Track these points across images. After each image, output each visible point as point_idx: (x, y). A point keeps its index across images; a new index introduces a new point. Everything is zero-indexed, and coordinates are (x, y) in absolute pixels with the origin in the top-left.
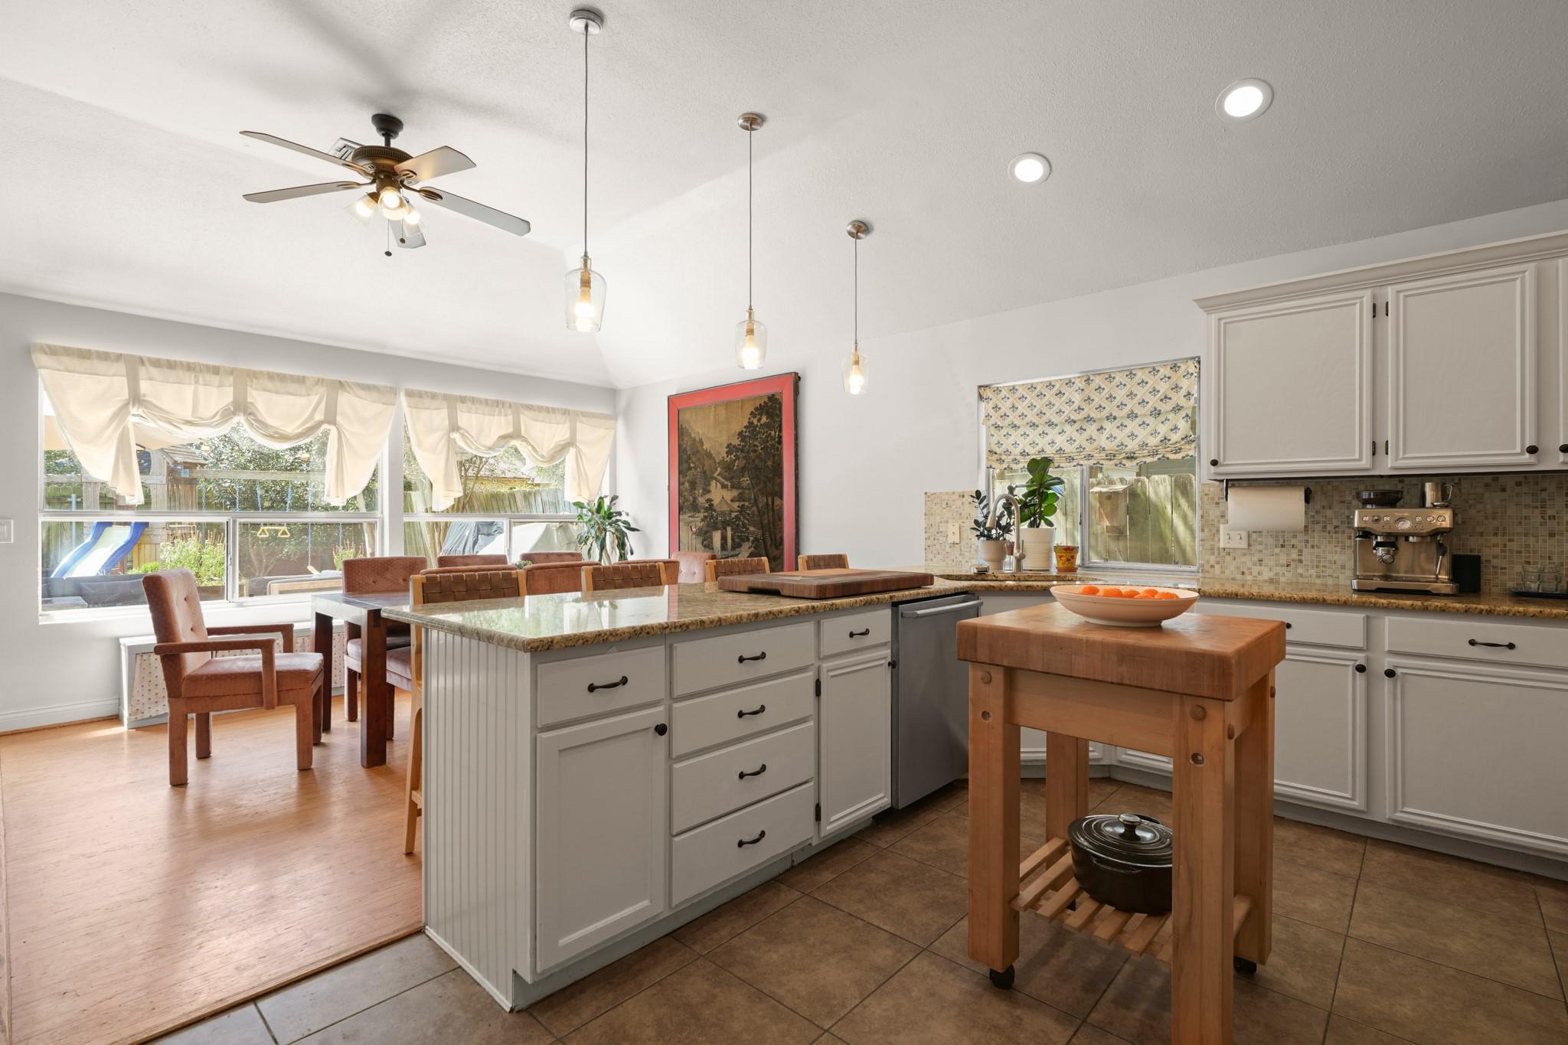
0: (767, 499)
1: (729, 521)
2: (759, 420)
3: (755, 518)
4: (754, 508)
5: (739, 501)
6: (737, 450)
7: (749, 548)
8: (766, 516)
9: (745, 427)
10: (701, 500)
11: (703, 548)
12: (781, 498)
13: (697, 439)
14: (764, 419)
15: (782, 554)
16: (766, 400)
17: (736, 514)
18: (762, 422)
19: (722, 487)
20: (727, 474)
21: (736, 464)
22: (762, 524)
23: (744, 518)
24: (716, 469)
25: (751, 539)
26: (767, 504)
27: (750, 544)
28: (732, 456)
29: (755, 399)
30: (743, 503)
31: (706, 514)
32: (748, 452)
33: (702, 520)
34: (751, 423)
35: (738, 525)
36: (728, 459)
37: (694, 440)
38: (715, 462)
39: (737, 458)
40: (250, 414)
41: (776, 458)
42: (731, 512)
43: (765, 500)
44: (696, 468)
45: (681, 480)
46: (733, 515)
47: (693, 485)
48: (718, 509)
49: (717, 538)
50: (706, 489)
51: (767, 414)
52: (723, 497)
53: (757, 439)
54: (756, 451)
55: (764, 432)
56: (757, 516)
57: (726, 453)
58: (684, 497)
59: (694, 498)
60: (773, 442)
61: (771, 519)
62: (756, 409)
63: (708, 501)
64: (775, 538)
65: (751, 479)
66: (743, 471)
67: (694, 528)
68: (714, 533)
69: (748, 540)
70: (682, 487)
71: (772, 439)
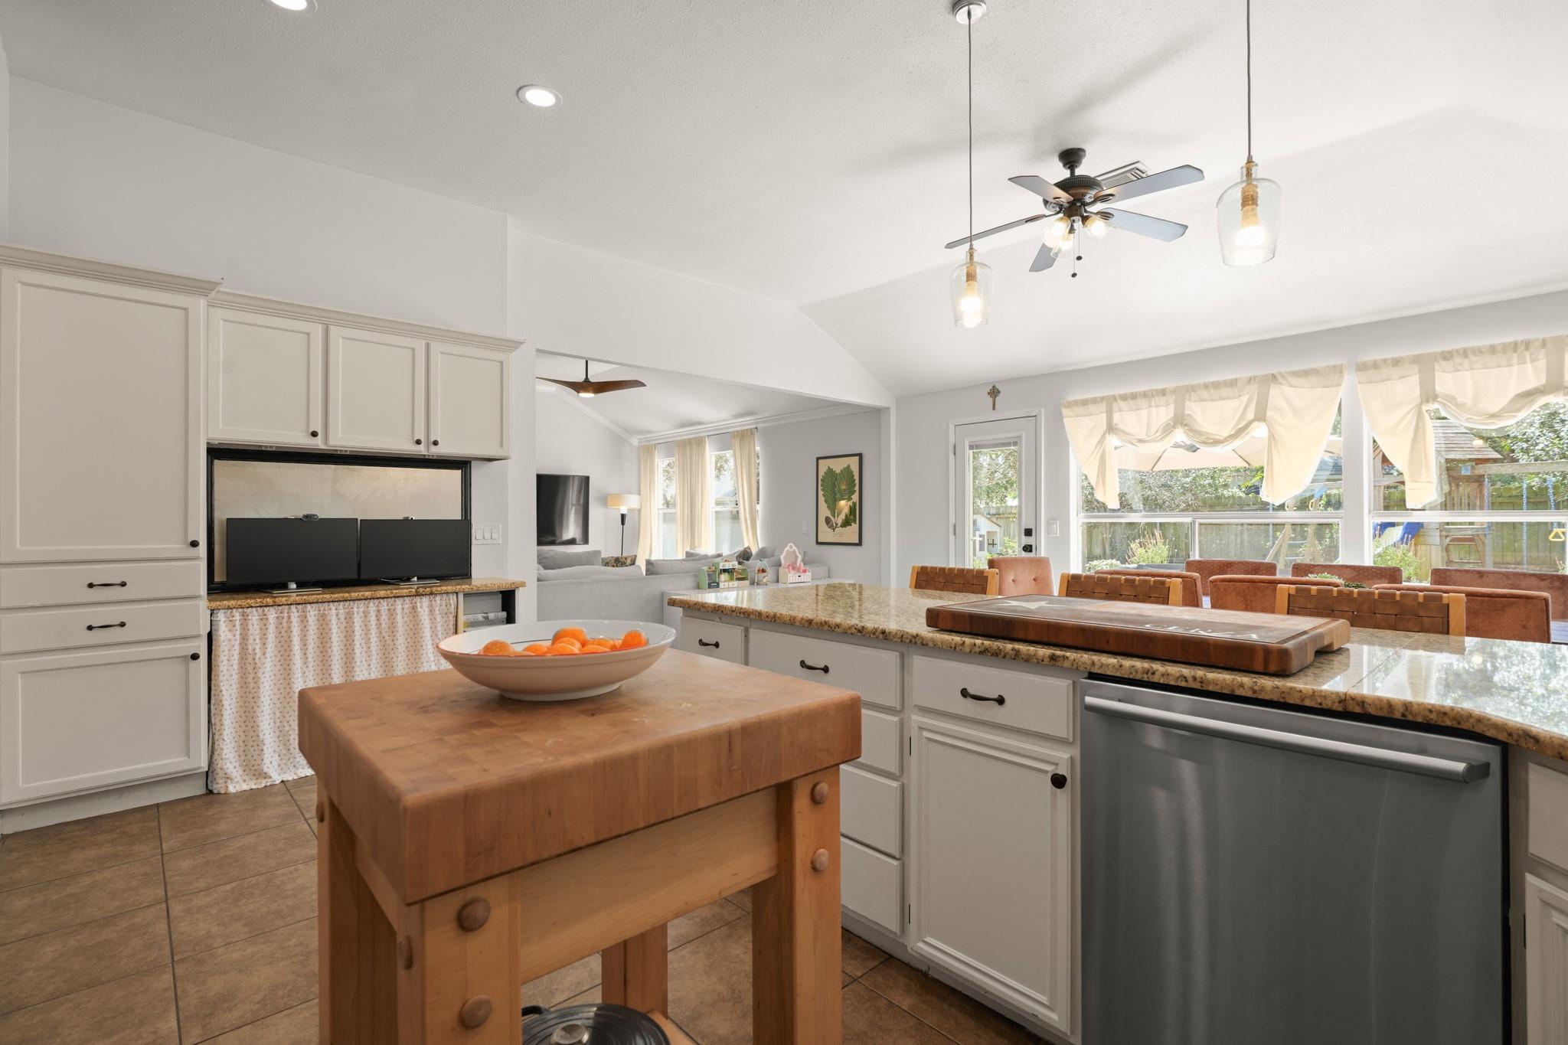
40: (1185, 425)
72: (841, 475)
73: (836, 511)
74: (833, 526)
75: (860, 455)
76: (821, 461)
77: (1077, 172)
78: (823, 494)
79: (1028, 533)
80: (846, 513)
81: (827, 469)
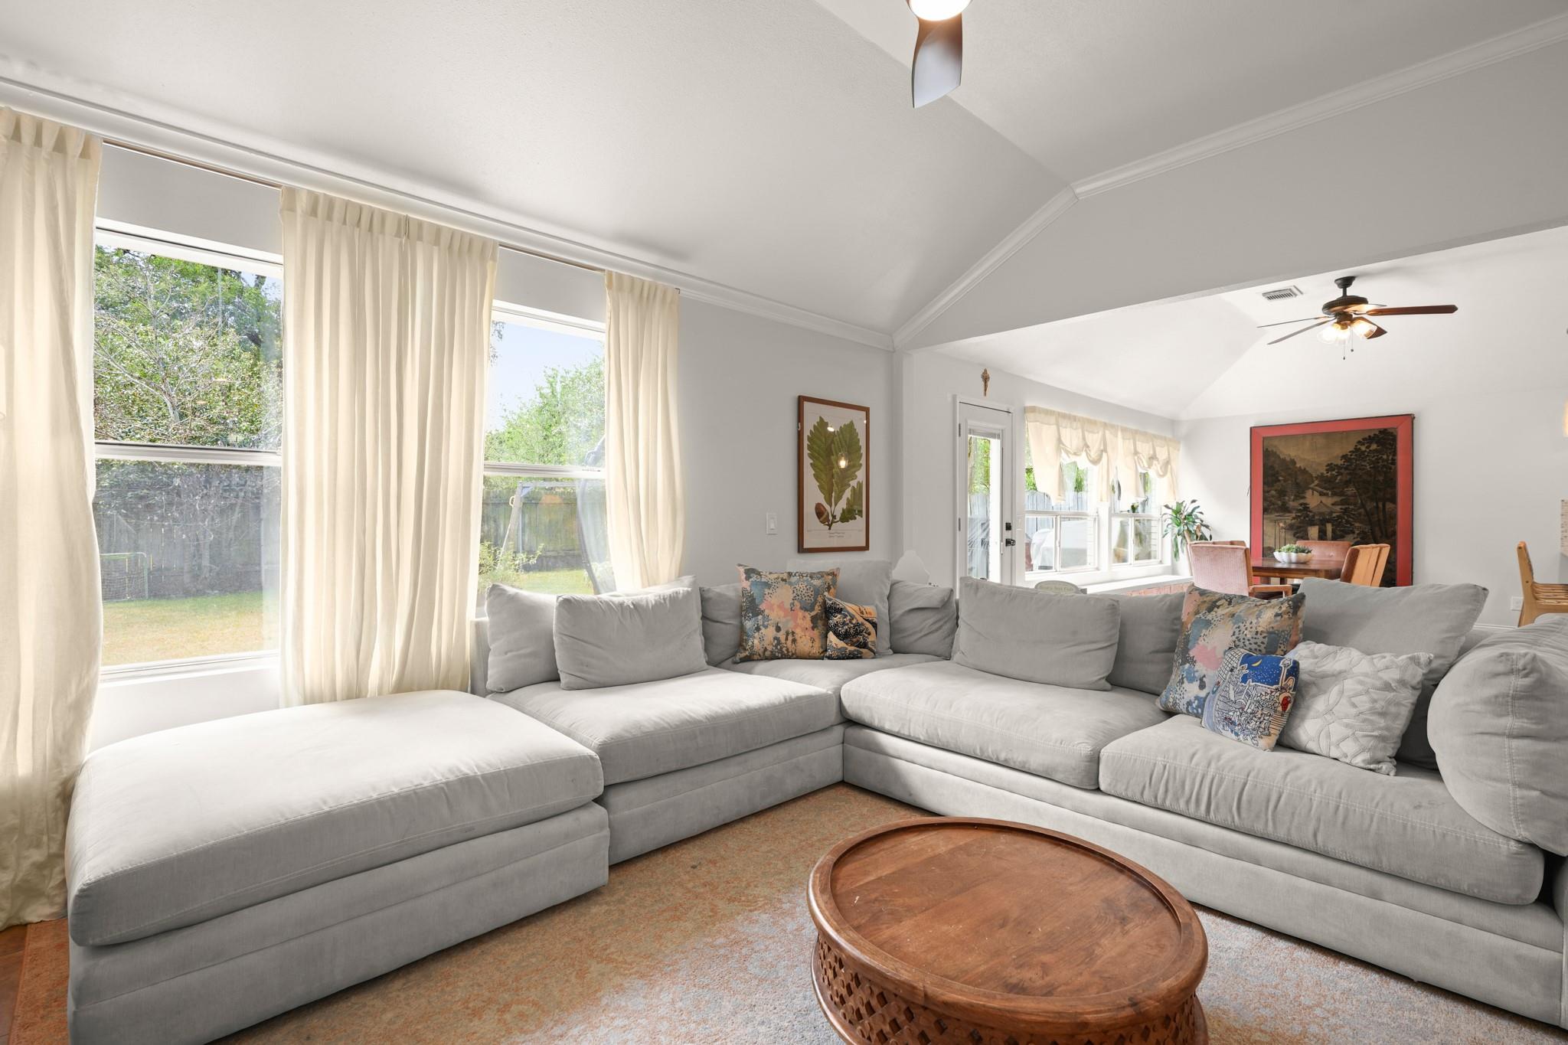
0: (1377, 504)
1: (1328, 519)
2: (1368, 447)
3: (1362, 517)
4: (1362, 510)
5: (1342, 504)
6: (1339, 467)
7: (1354, 538)
8: (1376, 516)
9: (1350, 452)
10: (1292, 504)
11: (1295, 539)
12: (1394, 500)
13: (1288, 459)
14: (1374, 447)
16: (1377, 433)
17: (1338, 514)
18: (1371, 448)
19: (1320, 495)
20: (1327, 485)
21: (1338, 479)
22: (1370, 521)
23: (1348, 516)
24: (1313, 482)
25: (1357, 532)
27: (1355, 536)
28: (1334, 472)
29: (1363, 432)
30: (1347, 506)
31: (1299, 514)
32: (1355, 469)
33: (1294, 518)
34: (1357, 450)
35: (1342, 522)
36: (1329, 474)
37: (1284, 460)
38: (1311, 476)
39: (1340, 474)
41: (1389, 475)
42: (1331, 513)
43: (1375, 504)
44: (1285, 481)
45: (1266, 489)
46: (1334, 515)
47: (1282, 493)
48: (1315, 511)
49: (1314, 531)
50: (1299, 496)
51: (1378, 443)
52: (1321, 502)
53: (1365, 461)
54: (1364, 469)
55: (1374, 456)
56: (1365, 516)
57: (1327, 470)
58: (1271, 501)
59: (1284, 502)
60: (1386, 463)
61: (1381, 518)
62: (1364, 439)
63: (1301, 505)
64: (1386, 531)
65: (1357, 489)
66: (1347, 483)
67: (1281, 525)
68: (1309, 528)
69: (1354, 533)
70: (1267, 494)
71: (1383, 460)
72: (841, 436)
73: (833, 494)
74: (828, 520)
75: (867, 410)
76: (807, 405)
77: (1348, 294)
78: (811, 464)
79: (1009, 527)
80: (848, 499)
81: (818, 420)
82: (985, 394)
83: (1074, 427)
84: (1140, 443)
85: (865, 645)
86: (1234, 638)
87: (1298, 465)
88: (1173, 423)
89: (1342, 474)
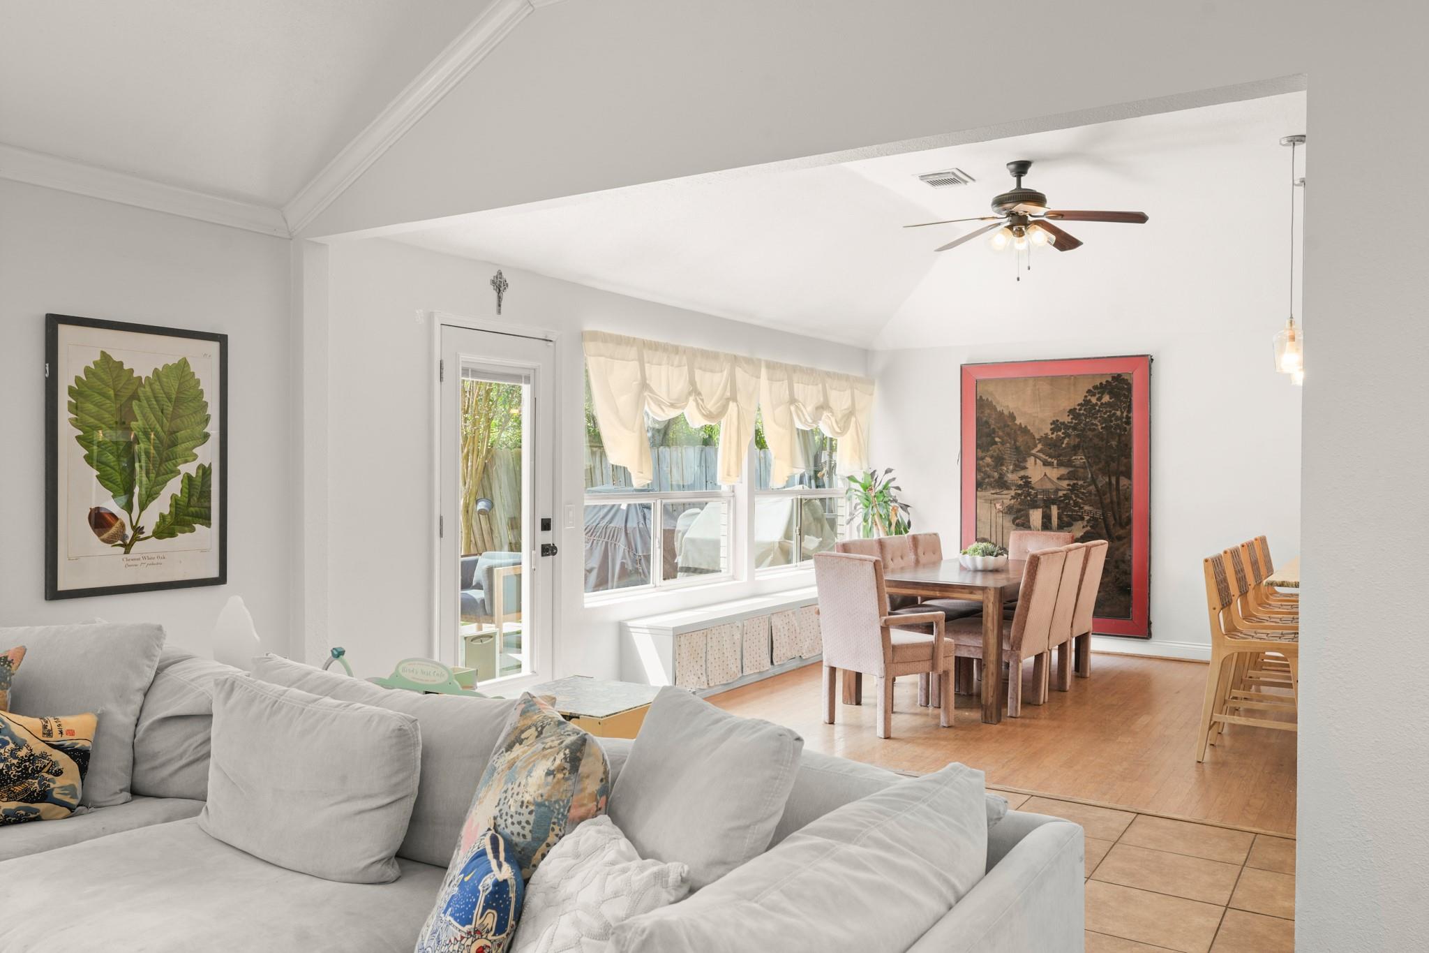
0: (1110, 479)
1: (1053, 500)
2: (1099, 399)
3: (1093, 497)
4: (1092, 488)
5: (1069, 479)
6: (1066, 426)
7: (1084, 527)
8: (1108, 495)
9: (1079, 405)
10: (1012, 477)
11: (1014, 527)
12: (1128, 474)
13: (1006, 412)
14: (1106, 398)
15: (1129, 533)
16: (1110, 379)
17: (1065, 492)
18: (1103, 401)
19: (1044, 465)
20: (1051, 451)
21: (1065, 442)
22: (1102, 503)
23: (1077, 496)
24: (1036, 446)
25: (1087, 518)
26: (1110, 483)
27: (1085, 523)
28: (1060, 433)
29: (1094, 376)
30: (1075, 482)
31: (1020, 492)
32: (1084, 429)
33: (1013, 498)
34: (1087, 402)
35: (1069, 503)
36: (1054, 436)
37: (1001, 413)
38: (1034, 438)
39: (1066, 434)
41: (1123, 438)
42: (1057, 490)
43: (1107, 480)
44: (1003, 443)
45: (981, 454)
46: (1061, 494)
47: (999, 461)
48: (1037, 487)
49: (1036, 516)
50: (1020, 466)
51: (1111, 393)
52: (1045, 475)
53: (1096, 418)
54: (1094, 430)
55: (1106, 412)
56: (1095, 495)
57: (1051, 430)
58: (985, 473)
59: (1001, 474)
60: (1119, 422)
61: (1115, 499)
62: (1095, 387)
63: (1022, 478)
64: (1120, 517)
65: (1087, 458)
66: (1075, 449)
67: (998, 506)
68: (1031, 512)
69: (1082, 519)
70: (981, 462)
71: (1117, 419)
72: (157, 386)
73: (137, 490)
74: (124, 537)
75: (222, 340)
76: (64, 330)
77: (1023, 186)
78: (78, 438)
79: (546, 525)
80: (174, 497)
81: (98, 358)
82: (499, 312)
83: (676, 363)
84: (801, 385)
85: (45, 796)
86: (498, 809)
87: (1018, 422)
88: (865, 354)
89: (1069, 436)
